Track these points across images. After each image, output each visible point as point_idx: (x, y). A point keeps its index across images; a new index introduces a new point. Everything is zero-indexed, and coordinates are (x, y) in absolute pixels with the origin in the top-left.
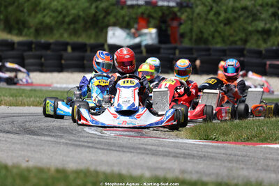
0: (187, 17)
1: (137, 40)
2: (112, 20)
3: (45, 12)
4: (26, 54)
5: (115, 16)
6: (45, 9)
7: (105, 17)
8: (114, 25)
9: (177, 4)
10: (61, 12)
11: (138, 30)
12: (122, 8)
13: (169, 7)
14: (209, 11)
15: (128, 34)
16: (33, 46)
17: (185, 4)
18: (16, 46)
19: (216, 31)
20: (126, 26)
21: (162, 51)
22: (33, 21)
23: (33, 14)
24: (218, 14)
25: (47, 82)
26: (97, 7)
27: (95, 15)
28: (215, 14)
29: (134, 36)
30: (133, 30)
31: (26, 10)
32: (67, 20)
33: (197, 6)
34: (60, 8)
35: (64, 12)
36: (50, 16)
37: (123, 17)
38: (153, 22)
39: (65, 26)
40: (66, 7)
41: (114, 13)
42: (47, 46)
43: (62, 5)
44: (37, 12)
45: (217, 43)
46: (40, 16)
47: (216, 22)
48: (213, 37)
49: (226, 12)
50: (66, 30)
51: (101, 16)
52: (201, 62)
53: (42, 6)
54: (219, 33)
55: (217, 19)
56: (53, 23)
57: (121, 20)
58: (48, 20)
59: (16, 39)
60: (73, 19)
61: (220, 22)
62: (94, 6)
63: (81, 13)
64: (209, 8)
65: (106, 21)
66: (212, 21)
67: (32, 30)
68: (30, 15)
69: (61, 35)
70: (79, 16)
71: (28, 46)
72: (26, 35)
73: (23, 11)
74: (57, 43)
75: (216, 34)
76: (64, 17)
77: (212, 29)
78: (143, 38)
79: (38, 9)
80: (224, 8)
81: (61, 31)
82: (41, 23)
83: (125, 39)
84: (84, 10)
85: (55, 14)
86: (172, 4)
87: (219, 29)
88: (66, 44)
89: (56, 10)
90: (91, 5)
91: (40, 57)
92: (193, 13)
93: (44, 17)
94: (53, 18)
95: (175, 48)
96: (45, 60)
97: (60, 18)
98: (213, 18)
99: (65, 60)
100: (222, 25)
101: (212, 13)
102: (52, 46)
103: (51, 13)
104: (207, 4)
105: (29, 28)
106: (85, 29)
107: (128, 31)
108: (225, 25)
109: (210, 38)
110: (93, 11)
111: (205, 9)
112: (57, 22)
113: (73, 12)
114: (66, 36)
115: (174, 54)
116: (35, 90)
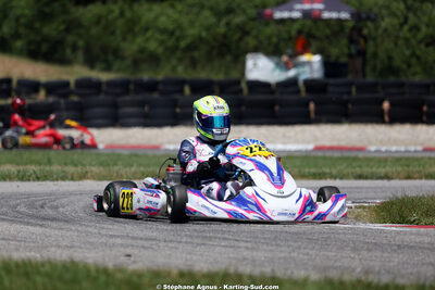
1: (292, 73)
2: (251, 42)
3: (149, 34)
4: (120, 99)
5: (256, 37)
6: (147, 29)
7: (241, 39)
8: (256, 50)
9: (352, 15)
10: (172, 33)
12: (267, 24)
13: (339, 20)
14: (402, 25)
15: (278, 64)
16: (132, 87)
17: (364, 16)
18: (104, 87)
19: (414, 54)
20: (273, 52)
21: (330, 89)
22: (130, 48)
23: (130, 36)
24: (415, 28)
25: (154, 142)
26: (228, 24)
27: (225, 36)
28: (410, 30)
29: (287, 67)
30: (285, 58)
31: (118, 32)
32: (183, 44)
33: (383, 18)
34: (171, 27)
35: (178, 33)
36: (157, 39)
37: (269, 38)
38: (314, 44)
39: (179, 54)
40: (180, 27)
41: (254, 33)
42: (151, 86)
43: (175, 21)
44: (135, 35)
45: (414, 74)
46: (139, 40)
47: (413, 42)
48: (409, 66)
49: (428, 26)
50: (180, 60)
51: (236, 36)
52: (392, 104)
53: (143, 24)
54: (418, 58)
55: (414, 36)
56: (160, 50)
57: (265, 42)
58: (152, 46)
59: (104, 77)
61: (420, 42)
62: (223, 22)
63: (204, 34)
64: (402, 20)
65: (242, 44)
66: (407, 40)
67: (128, 62)
68: (124, 39)
69: (174, 69)
70: (201, 39)
71: (123, 87)
72: (118, 70)
73: (113, 33)
74: (167, 82)
75: (414, 61)
76: (178, 39)
77: (408, 53)
78: (301, 70)
79: (137, 29)
80: (425, 19)
81: (174, 61)
82: (142, 51)
83: (273, 71)
84: (208, 29)
85: (164, 37)
86: (345, 15)
87: (418, 52)
88: (183, 82)
89: (163, 31)
90: (219, 20)
91: (142, 104)
92: (377, 28)
93: (147, 40)
94: (162, 43)
95: (350, 85)
96: (150, 108)
97: (171, 42)
98: (408, 35)
99: (180, 107)
100: (422, 46)
101: (406, 28)
102: (161, 87)
103: (158, 36)
104: (399, 13)
105: (123, 58)
106: (209, 58)
107: (276, 59)
108: (428, 45)
109: (404, 66)
110: (222, 29)
111: (396, 21)
112: (166, 49)
113: (193, 32)
114: (180, 69)
115: (349, 93)
116: (136, 155)
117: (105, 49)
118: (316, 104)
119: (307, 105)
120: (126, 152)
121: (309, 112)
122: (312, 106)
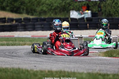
0: (104, 5)
1: (83, 16)
2: (71, 7)
3: (44, 5)
4: (36, 23)
5: (73, 6)
6: (43, 4)
7: (69, 7)
8: (73, 10)
10: (50, 5)
11: (83, 11)
12: (76, 3)
14: (113, 3)
15: (79, 13)
16: (39, 20)
18: (31, 20)
19: (116, 11)
20: (78, 10)
21: (93, 20)
22: (39, 9)
23: (38, 6)
25: (45, 35)
26: (65, 3)
27: (64, 6)
28: (115, 4)
29: (81, 14)
30: (81, 12)
31: (35, 5)
32: (53, 8)
33: (107, 1)
35: (51, 5)
36: (46, 7)
37: (77, 6)
39: (52, 11)
40: (52, 3)
41: (72, 5)
42: (44, 20)
43: (51, 2)
44: (40, 6)
45: (116, 16)
46: (41, 7)
47: (116, 7)
48: (115, 14)
50: (52, 12)
51: (68, 6)
53: (42, 3)
54: (117, 11)
57: (75, 7)
58: (45, 9)
59: (31, 17)
60: (55, 8)
62: (64, 2)
63: (59, 5)
64: (113, 1)
65: (69, 8)
66: (114, 7)
67: (38, 13)
68: (37, 7)
69: (50, 15)
70: (58, 7)
71: (36, 20)
72: (35, 15)
73: (34, 5)
74: (48, 18)
75: (116, 12)
76: (52, 7)
77: (114, 10)
78: (85, 15)
79: (40, 4)
81: (51, 13)
82: (42, 10)
83: (78, 15)
84: (60, 4)
85: (48, 6)
87: (117, 10)
89: (47, 4)
90: (63, 1)
91: (41, 25)
92: (106, 3)
93: (43, 7)
94: (47, 8)
95: (99, 19)
96: (44, 25)
97: (50, 7)
98: (114, 5)
100: (118, 8)
101: (114, 3)
102: (47, 20)
103: (46, 6)
105: (37, 12)
106: (60, 12)
107: (78, 12)
109: (114, 14)
110: (64, 4)
111: (111, 1)
112: (48, 9)
113: (56, 5)
114: (52, 15)
115: (99, 21)
116: (40, 39)
117: (31, 10)
118: (89, 24)
119: (87, 25)
120: (37, 38)
121: (87, 26)
122: (88, 25)
